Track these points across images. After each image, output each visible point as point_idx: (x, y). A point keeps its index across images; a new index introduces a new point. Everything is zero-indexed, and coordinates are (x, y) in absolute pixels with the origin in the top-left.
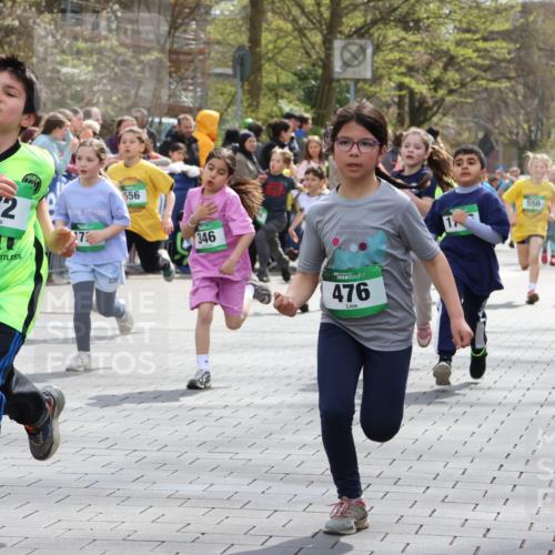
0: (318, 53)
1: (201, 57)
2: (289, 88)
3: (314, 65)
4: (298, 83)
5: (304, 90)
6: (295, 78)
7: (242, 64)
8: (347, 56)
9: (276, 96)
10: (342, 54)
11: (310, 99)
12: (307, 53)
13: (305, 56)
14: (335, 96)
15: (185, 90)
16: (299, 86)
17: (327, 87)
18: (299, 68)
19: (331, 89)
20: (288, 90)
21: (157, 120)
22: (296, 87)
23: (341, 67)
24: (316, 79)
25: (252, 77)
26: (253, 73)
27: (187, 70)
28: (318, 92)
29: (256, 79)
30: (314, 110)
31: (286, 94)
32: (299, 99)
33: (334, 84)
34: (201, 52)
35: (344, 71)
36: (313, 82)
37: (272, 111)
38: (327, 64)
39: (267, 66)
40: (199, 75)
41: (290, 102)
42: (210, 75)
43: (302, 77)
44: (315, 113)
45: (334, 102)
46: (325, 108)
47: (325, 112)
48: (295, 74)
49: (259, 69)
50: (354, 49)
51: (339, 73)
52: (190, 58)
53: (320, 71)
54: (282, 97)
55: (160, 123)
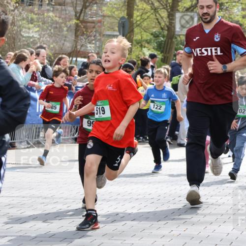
0: (165, 22)
1: (99, 24)
2: (148, 42)
3: (162, 29)
4: (154, 38)
5: (156, 43)
6: (152, 37)
7: (123, 27)
8: (183, 22)
9: (141, 46)
10: (180, 21)
11: (160, 48)
12: (159, 22)
13: (158, 24)
14: (175, 46)
15: (90, 43)
16: (154, 40)
17: (170, 41)
18: (154, 31)
19: (172, 42)
20: (148, 43)
21: (74, 59)
22: (152, 41)
23: (179, 29)
24: (163, 37)
25: (128, 35)
26: (129, 33)
27: (91, 32)
28: (165, 44)
29: (130, 36)
30: (162, 54)
31: (146, 45)
32: (154, 48)
33: (174, 40)
34: (100, 22)
35: (182, 30)
36: (162, 39)
37: (139, 54)
38: (171, 28)
39: (136, 30)
40: (97, 35)
41: (149, 50)
42: (104, 35)
43: (156, 36)
44: (163, 56)
45: (173, 50)
46: (169, 53)
47: (168, 55)
48: (152, 34)
49: (132, 31)
50: (187, 18)
51: (179, 32)
52: (93, 24)
53: (166, 33)
54: (145, 47)
55: (76, 60)
